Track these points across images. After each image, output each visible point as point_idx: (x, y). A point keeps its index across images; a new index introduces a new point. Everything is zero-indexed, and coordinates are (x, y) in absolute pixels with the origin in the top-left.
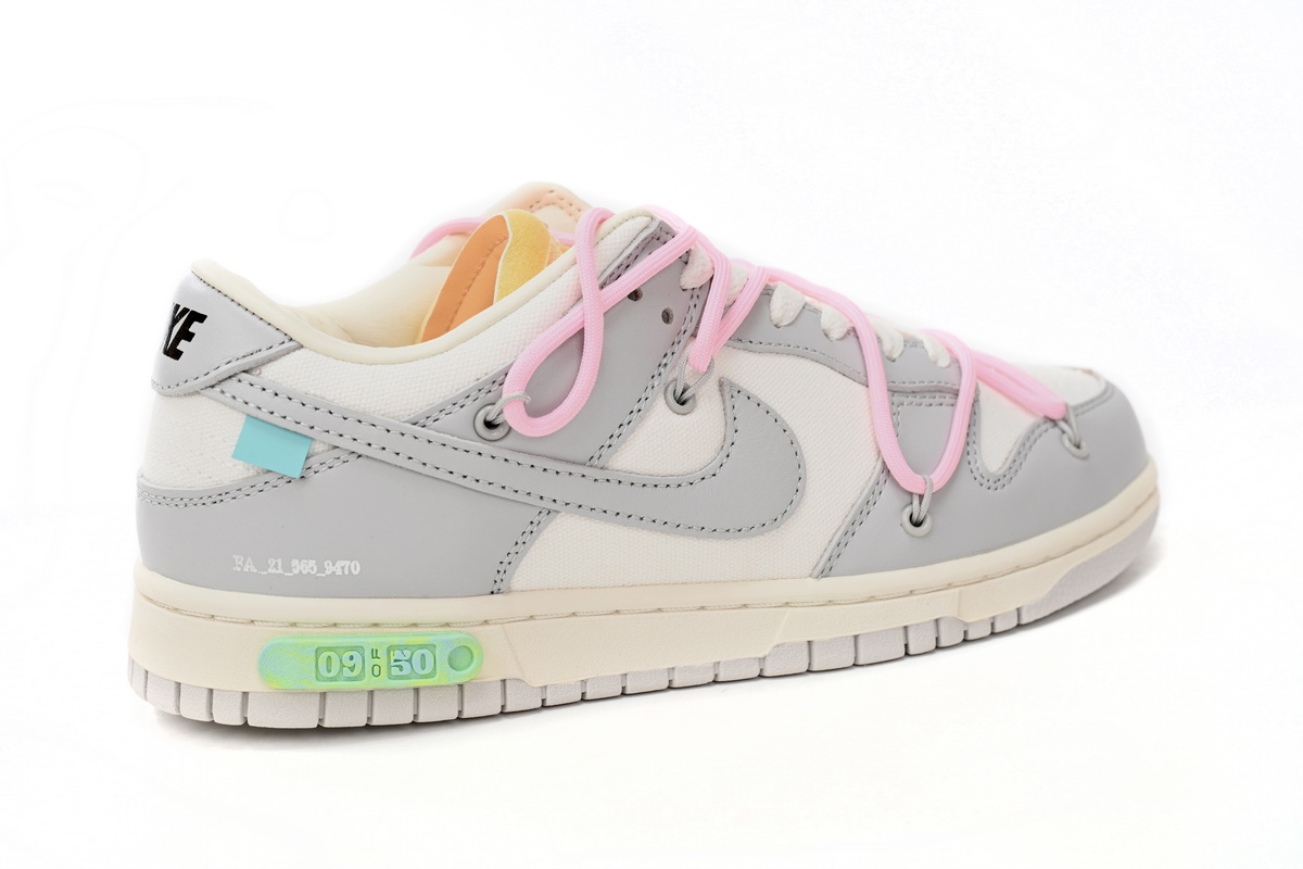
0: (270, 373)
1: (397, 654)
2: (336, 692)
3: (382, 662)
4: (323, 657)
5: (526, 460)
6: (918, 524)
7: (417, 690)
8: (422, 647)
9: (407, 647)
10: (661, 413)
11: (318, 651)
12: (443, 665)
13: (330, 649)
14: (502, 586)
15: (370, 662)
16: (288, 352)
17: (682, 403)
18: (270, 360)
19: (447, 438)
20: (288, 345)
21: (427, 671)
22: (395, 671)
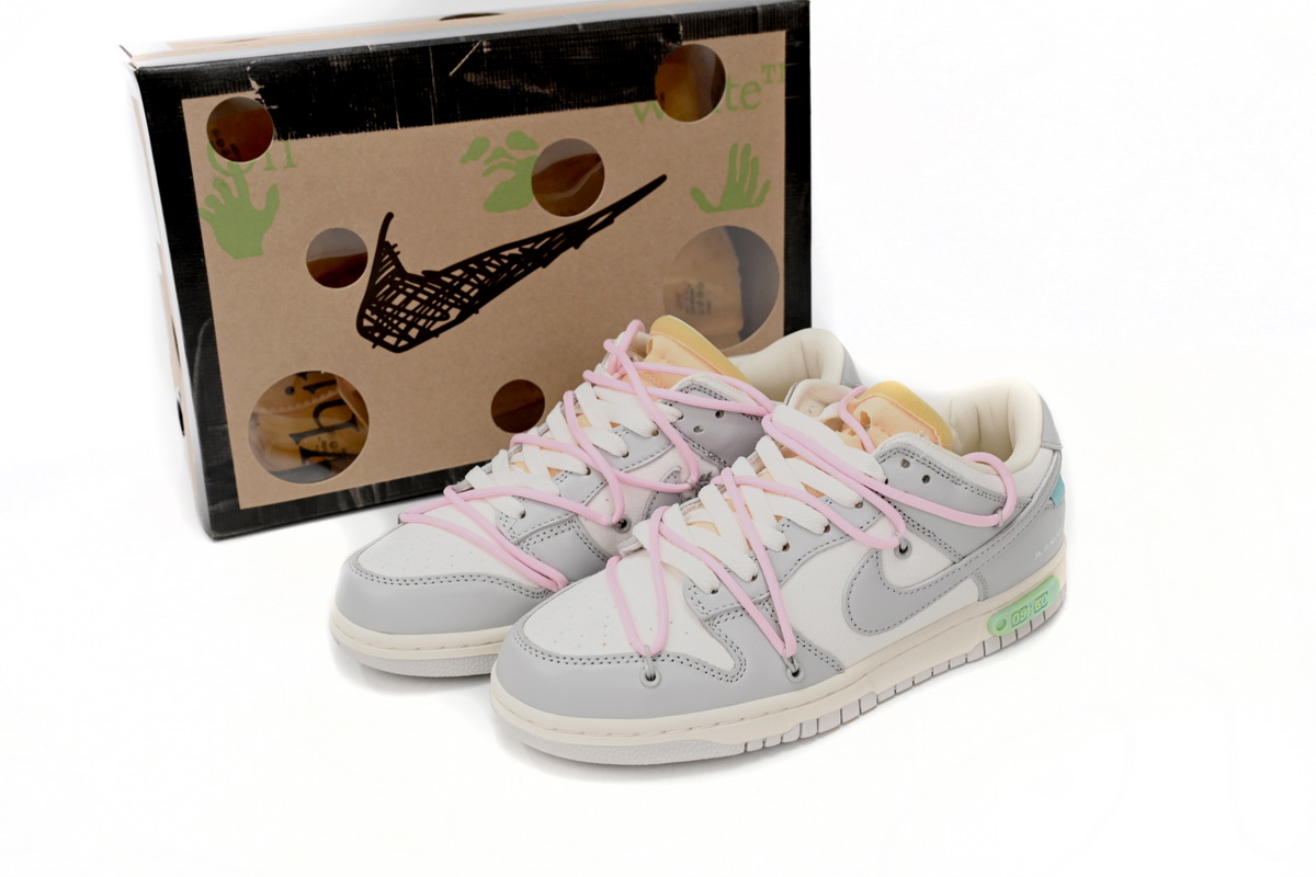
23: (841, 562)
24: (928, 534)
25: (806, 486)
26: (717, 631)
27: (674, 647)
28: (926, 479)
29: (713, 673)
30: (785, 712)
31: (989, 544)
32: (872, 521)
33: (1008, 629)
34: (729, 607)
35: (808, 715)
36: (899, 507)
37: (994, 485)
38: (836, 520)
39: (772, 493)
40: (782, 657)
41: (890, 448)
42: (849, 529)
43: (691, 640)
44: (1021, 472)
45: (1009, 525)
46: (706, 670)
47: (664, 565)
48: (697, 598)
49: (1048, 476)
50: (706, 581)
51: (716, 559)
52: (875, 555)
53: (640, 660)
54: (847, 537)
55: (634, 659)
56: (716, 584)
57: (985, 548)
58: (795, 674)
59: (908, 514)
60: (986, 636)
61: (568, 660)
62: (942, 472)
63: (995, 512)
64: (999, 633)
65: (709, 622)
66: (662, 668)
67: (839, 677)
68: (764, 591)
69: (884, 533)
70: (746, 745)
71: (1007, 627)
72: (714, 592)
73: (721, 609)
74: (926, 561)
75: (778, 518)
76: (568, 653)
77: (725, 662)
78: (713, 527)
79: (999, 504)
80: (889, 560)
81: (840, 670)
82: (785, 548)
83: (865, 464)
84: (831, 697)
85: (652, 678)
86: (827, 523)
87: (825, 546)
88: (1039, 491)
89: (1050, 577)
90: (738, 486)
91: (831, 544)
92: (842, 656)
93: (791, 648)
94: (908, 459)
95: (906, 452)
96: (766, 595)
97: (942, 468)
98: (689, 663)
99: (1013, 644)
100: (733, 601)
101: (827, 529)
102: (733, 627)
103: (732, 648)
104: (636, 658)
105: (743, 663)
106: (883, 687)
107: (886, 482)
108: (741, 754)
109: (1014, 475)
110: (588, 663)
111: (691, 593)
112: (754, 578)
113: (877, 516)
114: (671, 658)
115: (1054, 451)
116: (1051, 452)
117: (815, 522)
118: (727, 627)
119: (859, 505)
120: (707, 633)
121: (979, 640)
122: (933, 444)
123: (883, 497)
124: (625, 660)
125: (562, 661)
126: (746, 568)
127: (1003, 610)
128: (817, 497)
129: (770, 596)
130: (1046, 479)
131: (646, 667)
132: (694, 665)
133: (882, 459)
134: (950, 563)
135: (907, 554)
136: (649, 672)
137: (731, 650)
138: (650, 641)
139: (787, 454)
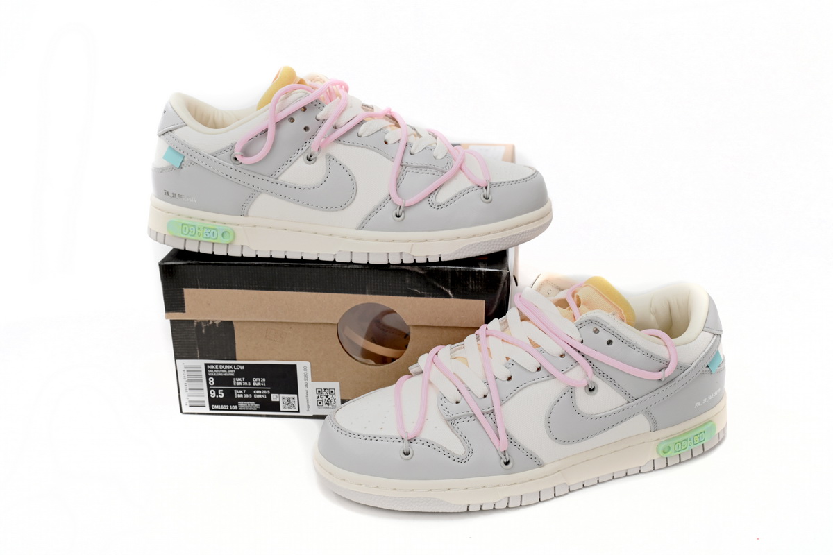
0: (176, 132)
1: (205, 230)
2: (189, 239)
3: (201, 232)
4: (184, 226)
5: (247, 173)
6: (399, 217)
7: (214, 243)
8: (214, 229)
9: (209, 228)
10: (301, 162)
11: (183, 225)
12: (220, 236)
13: (187, 225)
14: (245, 214)
15: (197, 231)
16: (183, 126)
17: (309, 160)
18: (177, 128)
19: (221, 161)
20: (183, 124)
21: (215, 237)
22: (205, 236)
23: (546, 393)
24: (611, 380)
25: (530, 340)
26: (456, 429)
27: (425, 435)
28: (610, 342)
29: (449, 455)
30: (498, 488)
31: (656, 392)
32: (570, 367)
33: (671, 454)
34: (466, 413)
35: (514, 492)
36: (590, 360)
37: (662, 352)
38: (546, 364)
39: (507, 342)
40: (497, 451)
41: (586, 319)
42: (553, 371)
43: (437, 432)
44: (685, 346)
45: (671, 380)
46: (444, 453)
47: (430, 382)
48: (445, 405)
49: (706, 351)
50: (452, 394)
51: (462, 381)
52: (571, 390)
53: (402, 441)
54: (551, 376)
55: (398, 440)
56: (458, 397)
57: (652, 394)
58: (507, 463)
59: (596, 365)
60: (656, 457)
61: (356, 436)
62: (621, 339)
63: (660, 371)
64: (666, 455)
65: (452, 422)
66: (415, 447)
67: (539, 470)
68: (490, 405)
69: (579, 376)
70: (468, 507)
71: (670, 452)
72: (457, 403)
73: (460, 414)
74: (607, 399)
75: (508, 359)
76: (357, 431)
77: (458, 449)
78: (465, 361)
79: (664, 365)
80: (581, 394)
81: (540, 465)
82: (510, 379)
83: (569, 329)
84: (532, 482)
85: (407, 454)
86: (539, 366)
87: (536, 381)
88: (698, 360)
89: (709, 421)
90: (487, 336)
91: (541, 379)
92: (542, 455)
93: (504, 445)
94: (598, 328)
95: (597, 323)
96: (491, 409)
97: (622, 336)
98: (434, 447)
99: (676, 464)
100: (469, 410)
101: (539, 369)
102: (468, 427)
103: (465, 440)
104: (399, 440)
105: (471, 452)
106: (574, 481)
107: (582, 342)
108: (465, 512)
109: (677, 348)
110: (369, 439)
111: (442, 402)
112: (485, 396)
113: (574, 364)
114: (422, 442)
115: (714, 334)
116: (712, 335)
117: (531, 364)
118: (464, 426)
119: (562, 356)
120: (449, 429)
121: (650, 458)
122: (620, 321)
123: (579, 352)
124: (392, 440)
125: (353, 436)
126: (480, 390)
127: (669, 440)
128: (535, 348)
129: (494, 410)
130: (704, 353)
131: (404, 446)
132: (437, 448)
133: (580, 326)
134: (625, 401)
135: (594, 392)
136: (406, 448)
137: (464, 442)
138: (411, 430)
139: (524, 319)
